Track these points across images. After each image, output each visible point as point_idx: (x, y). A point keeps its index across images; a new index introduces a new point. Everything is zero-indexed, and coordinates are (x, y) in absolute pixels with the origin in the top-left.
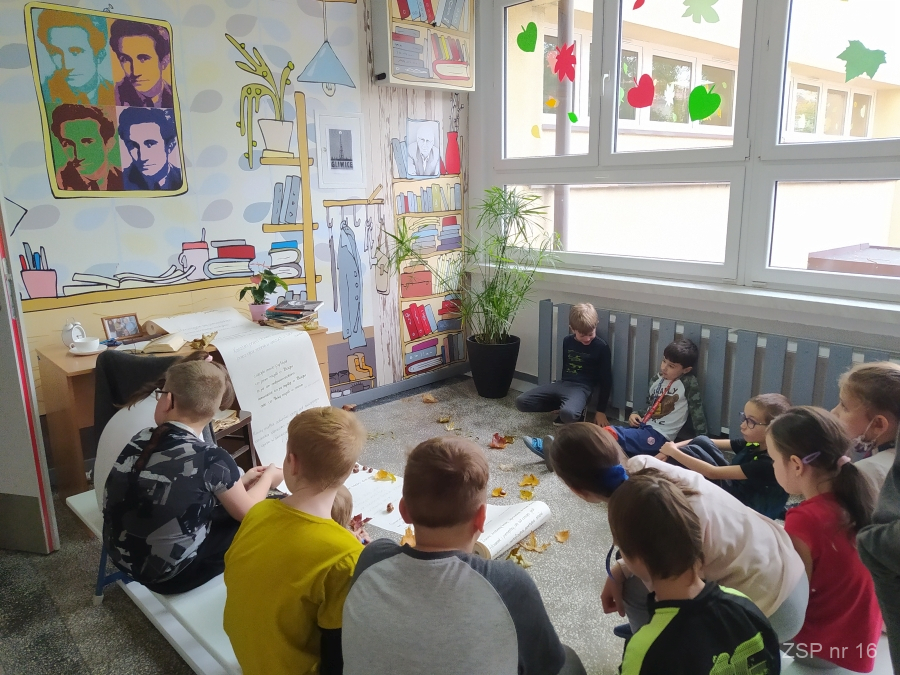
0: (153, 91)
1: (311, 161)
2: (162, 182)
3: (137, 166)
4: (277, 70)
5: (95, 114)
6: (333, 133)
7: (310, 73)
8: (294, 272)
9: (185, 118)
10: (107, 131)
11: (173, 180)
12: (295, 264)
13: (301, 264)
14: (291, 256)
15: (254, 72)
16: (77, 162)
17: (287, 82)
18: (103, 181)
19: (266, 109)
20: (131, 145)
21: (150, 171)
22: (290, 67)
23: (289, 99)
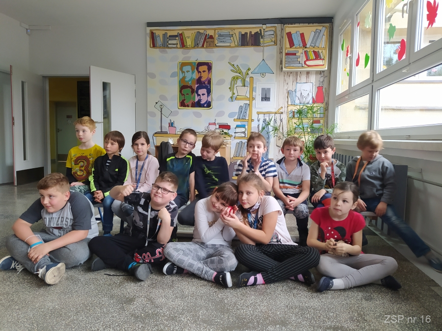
0: (206, 80)
1: (253, 99)
2: (205, 105)
3: (200, 100)
4: (244, 71)
5: (190, 87)
6: (263, 89)
7: (256, 71)
8: (243, 135)
9: (214, 87)
10: (193, 92)
11: (208, 105)
12: (244, 132)
13: (246, 133)
14: (243, 130)
15: (236, 72)
16: (185, 100)
17: (248, 74)
18: (190, 105)
19: (239, 83)
20: (199, 95)
21: (202, 102)
22: (249, 69)
23: (248, 79)
